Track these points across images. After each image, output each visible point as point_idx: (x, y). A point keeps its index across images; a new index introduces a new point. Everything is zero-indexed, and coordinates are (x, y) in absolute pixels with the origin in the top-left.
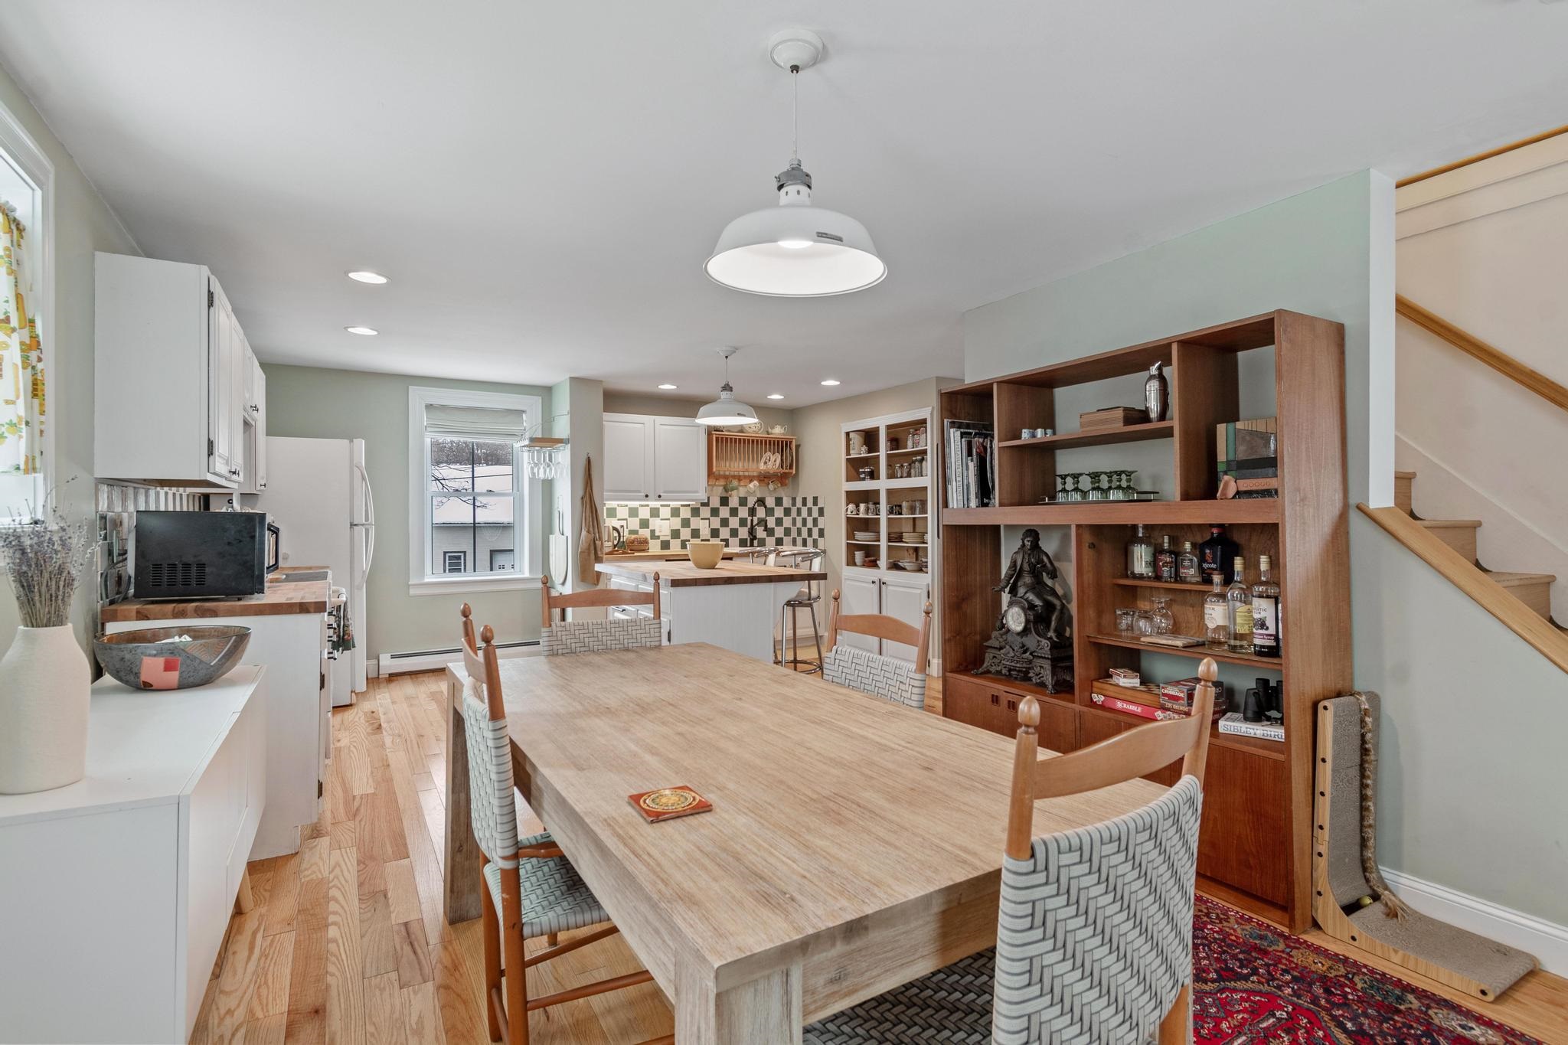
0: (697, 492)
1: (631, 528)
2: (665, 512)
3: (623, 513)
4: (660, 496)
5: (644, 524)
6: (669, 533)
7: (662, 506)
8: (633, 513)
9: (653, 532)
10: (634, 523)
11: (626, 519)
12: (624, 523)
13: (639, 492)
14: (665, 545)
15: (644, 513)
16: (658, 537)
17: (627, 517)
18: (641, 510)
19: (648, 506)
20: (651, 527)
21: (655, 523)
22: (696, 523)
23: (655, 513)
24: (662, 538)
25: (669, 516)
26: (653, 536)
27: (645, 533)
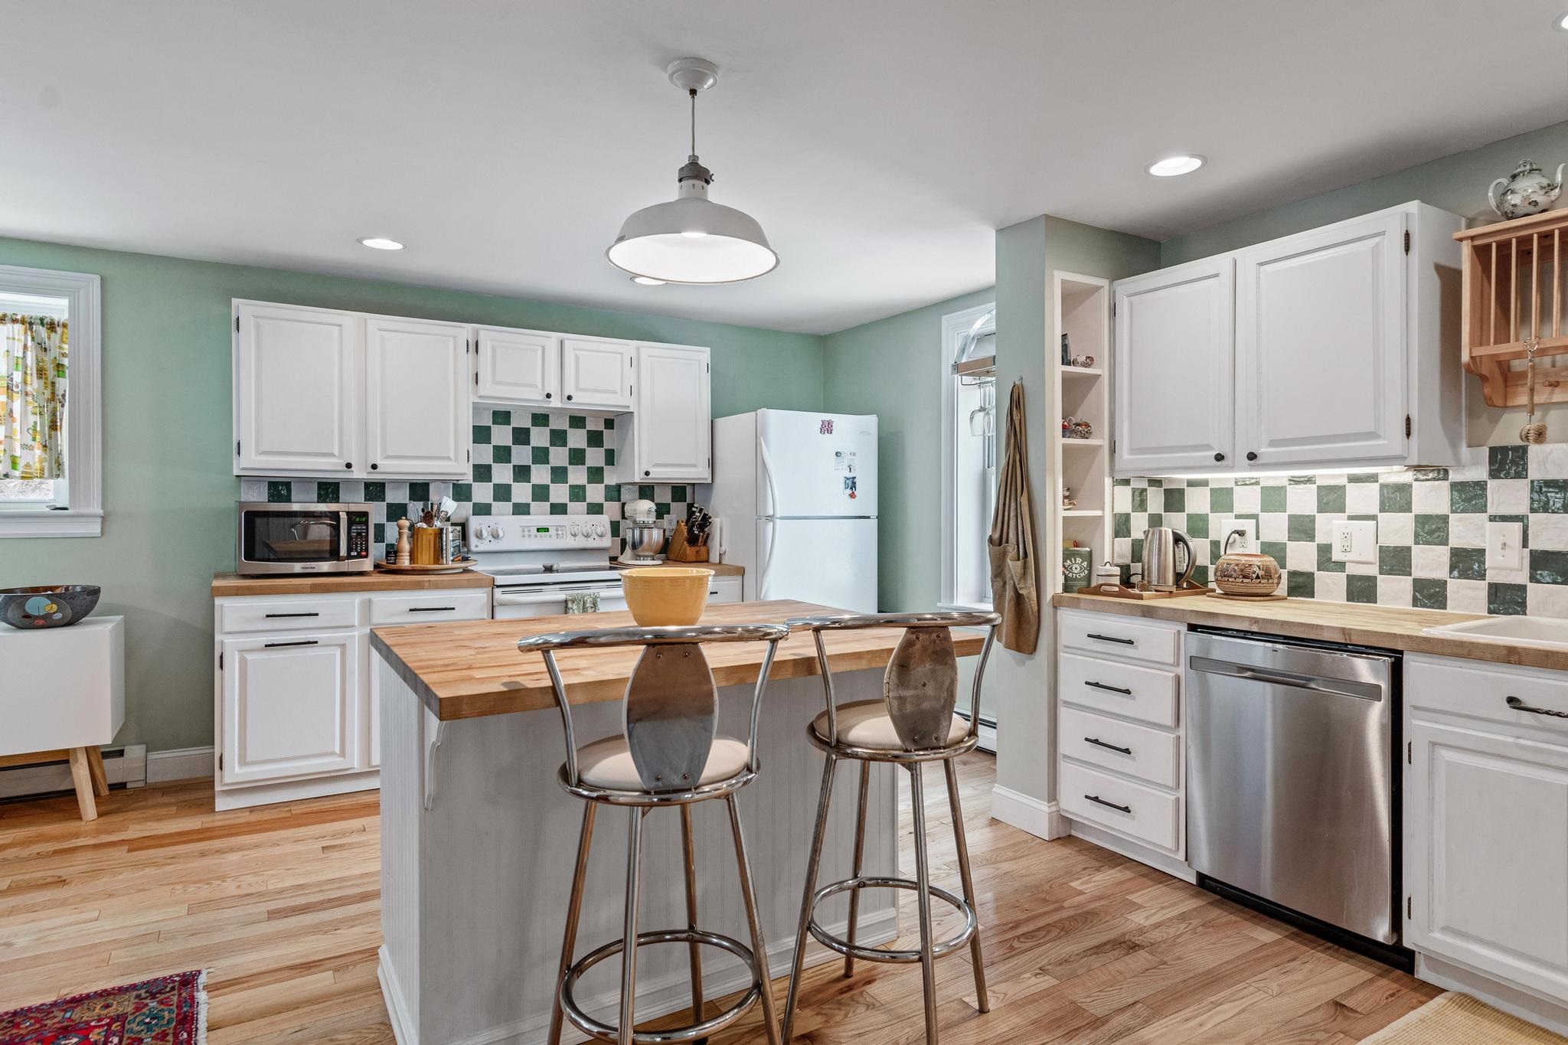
0: (1374, 435)
1: (1268, 536)
2: (1363, 498)
3: (1247, 500)
4: (1252, 456)
5: (1302, 529)
6: (1373, 556)
7: (1354, 479)
8: (1273, 499)
9: (1325, 550)
10: (1276, 528)
11: (1255, 517)
12: (1248, 525)
13: (1207, 447)
14: (1362, 590)
15: (1302, 501)
16: (1341, 566)
17: (1256, 508)
18: (1292, 491)
19: (1310, 480)
20: (1320, 538)
21: (1330, 527)
22: (1465, 531)
23: (1332, 499)
24: (1352, 569)
25: (1373, 508)
26: (1326, 559)
27: (1301, 557)
